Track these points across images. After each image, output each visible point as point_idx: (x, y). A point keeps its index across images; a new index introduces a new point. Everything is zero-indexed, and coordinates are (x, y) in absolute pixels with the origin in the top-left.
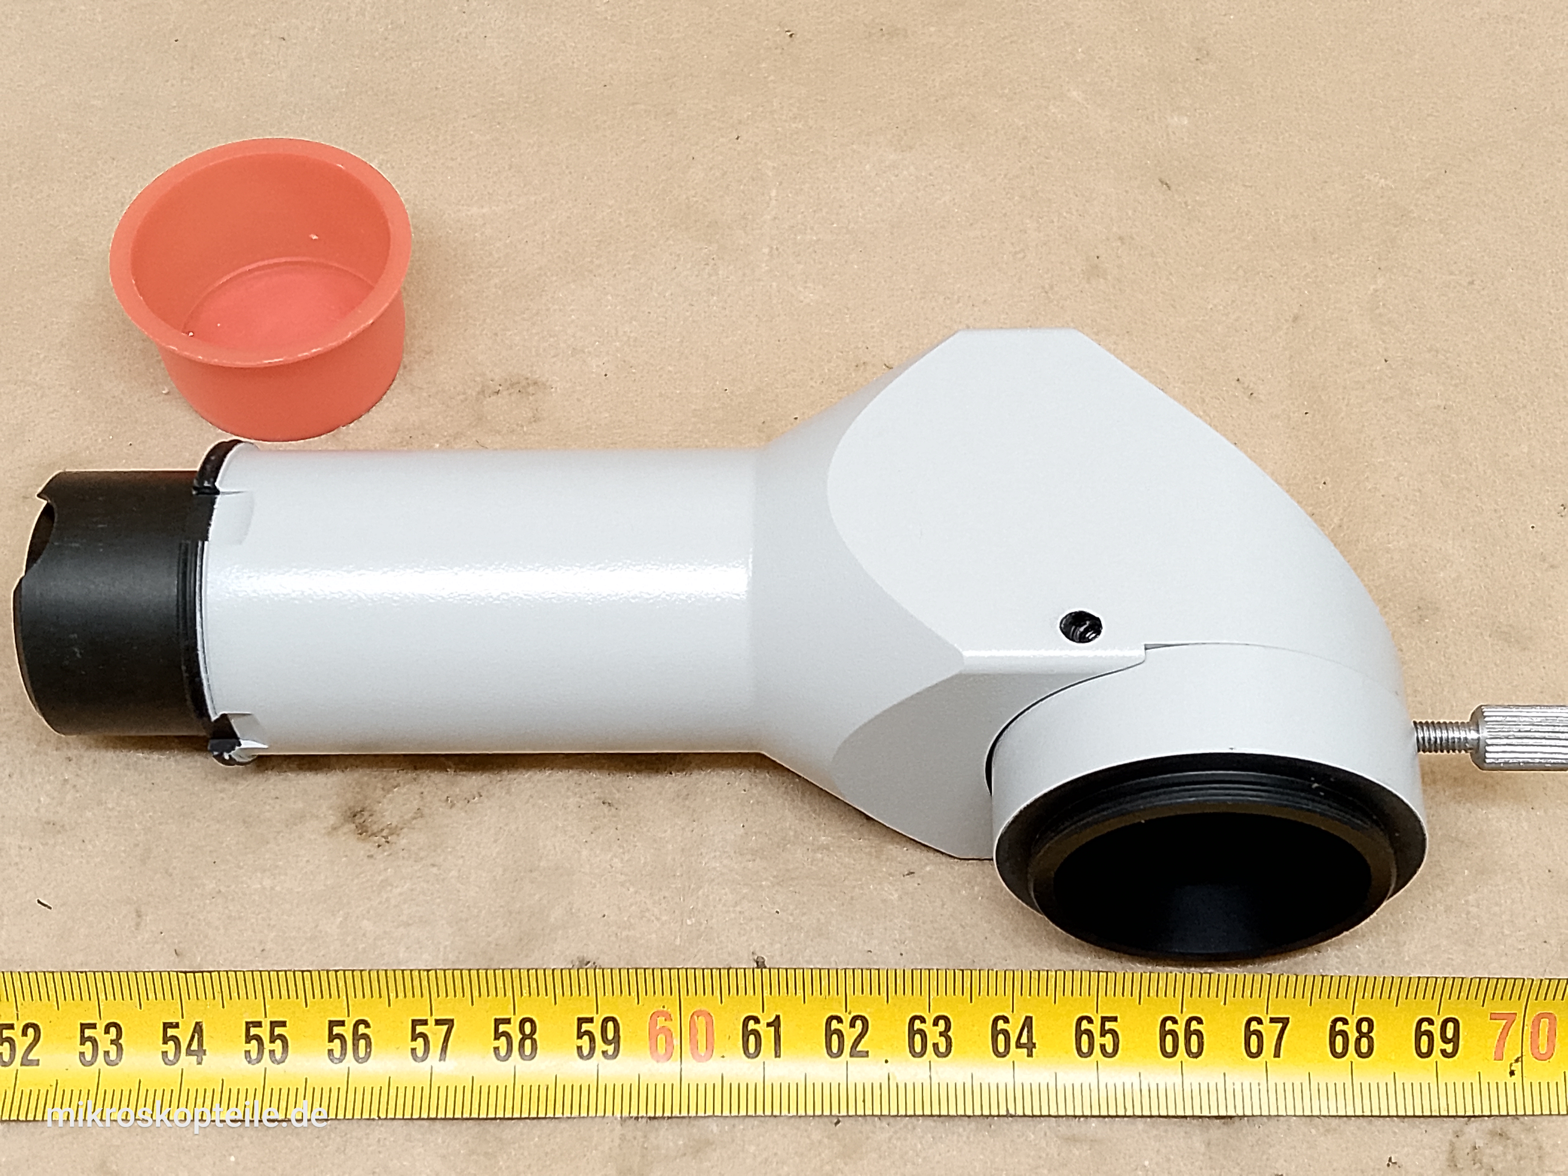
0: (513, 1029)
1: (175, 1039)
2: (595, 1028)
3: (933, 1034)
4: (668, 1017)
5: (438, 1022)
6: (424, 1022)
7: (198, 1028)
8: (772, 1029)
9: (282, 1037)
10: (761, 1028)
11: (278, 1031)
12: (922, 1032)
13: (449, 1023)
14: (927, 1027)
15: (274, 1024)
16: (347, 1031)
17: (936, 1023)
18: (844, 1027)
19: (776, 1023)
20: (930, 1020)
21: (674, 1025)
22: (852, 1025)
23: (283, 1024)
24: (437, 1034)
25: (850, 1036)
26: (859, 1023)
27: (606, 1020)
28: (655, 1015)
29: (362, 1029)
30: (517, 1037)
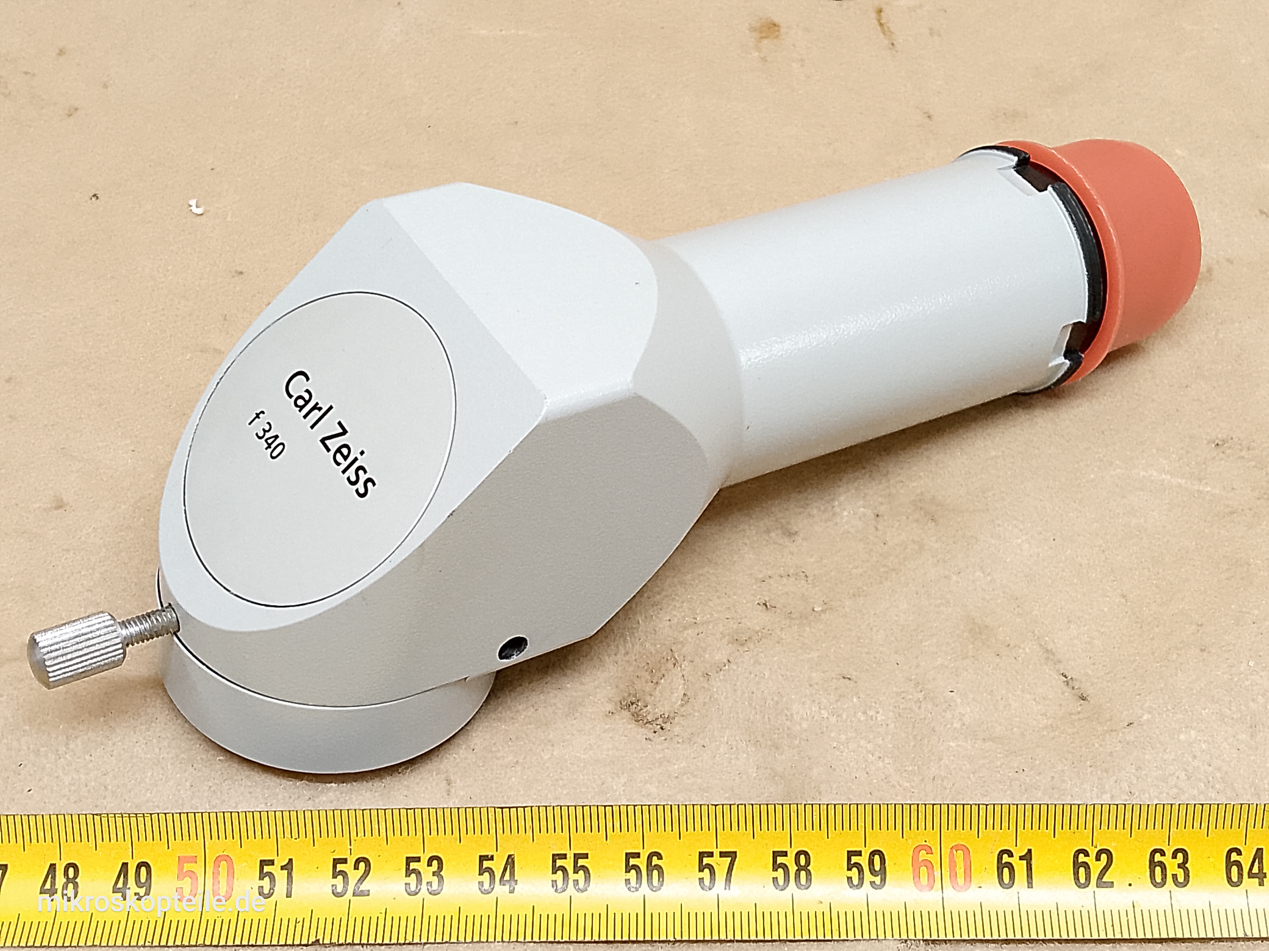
0: (789, 861)
1: (490, 870)
2: (863, 860)
3: (1172, 866)
4: (929, 851)
5: (723, 854)
6: (711, 854)
7: (510, 861)
8: (1025, 862)
9: (583, 867)
10: (1014, 861)
11: (581, 862)
12: (1162, 865)
13: (732, 855)
14: (1167, 860)
15: (577, 857)
16: (642, 862)
17: (1174, 856)
18: (1090, 860)
19: (1027, 857)
20: (1169, 854)
21: (934, 859)
22: (1098, 859)
23: (586, 856)
24: (721, 865)
25: (1096, 867)
26: (1104, 857)
27: (873, 853)
28: (919, 849)
29: (655, 861)
30: (793, 868)
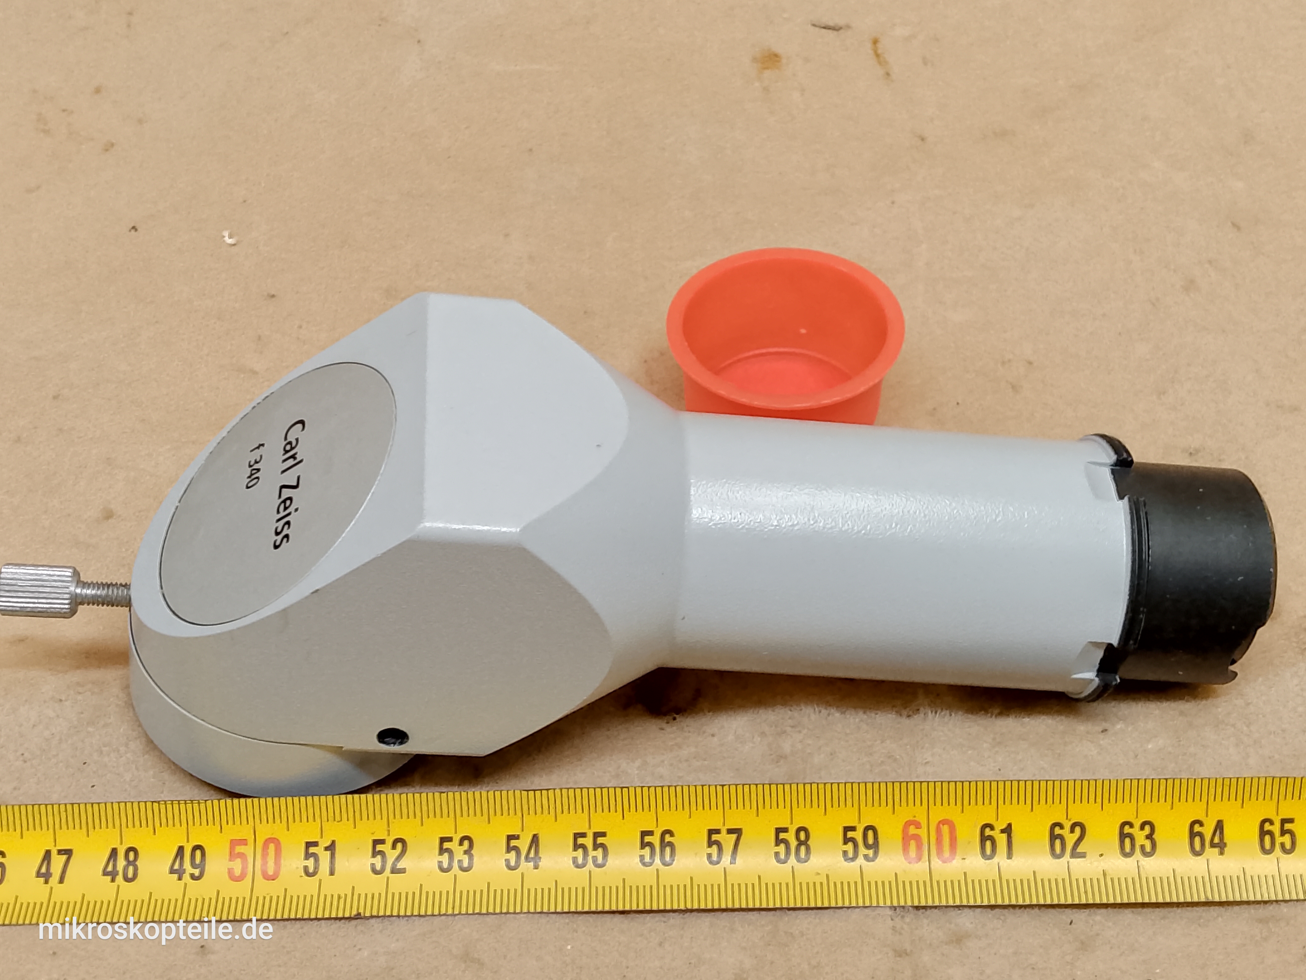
0: (790, 837)
1: (516, 848)
2: (858, 835)
3: (1140, 837)
4: (918, 825)
5: (730, 831)
6: (718, 832)
7: (535, 839)
8: (1006, 834)
9: (603, 846)
10: (996, 834)
11: (600, 840)
12: (1131, 836)
13: (737, 832)
14: (1135, 831)
15: (597, 835)
16: (655, 840)
17: (1142, 828)
18: (1066, 832)
19: (1008, 830)
20: (1137, 825)
21: (923, 832)
22: (1072, 831)
23: (603, 834)
24: (728, 840)
25: (1071, 839)
26: (1078, 830)
27: (867, 828)
28: (908, 824)
29: (668, 838)
30: (793, 843)
